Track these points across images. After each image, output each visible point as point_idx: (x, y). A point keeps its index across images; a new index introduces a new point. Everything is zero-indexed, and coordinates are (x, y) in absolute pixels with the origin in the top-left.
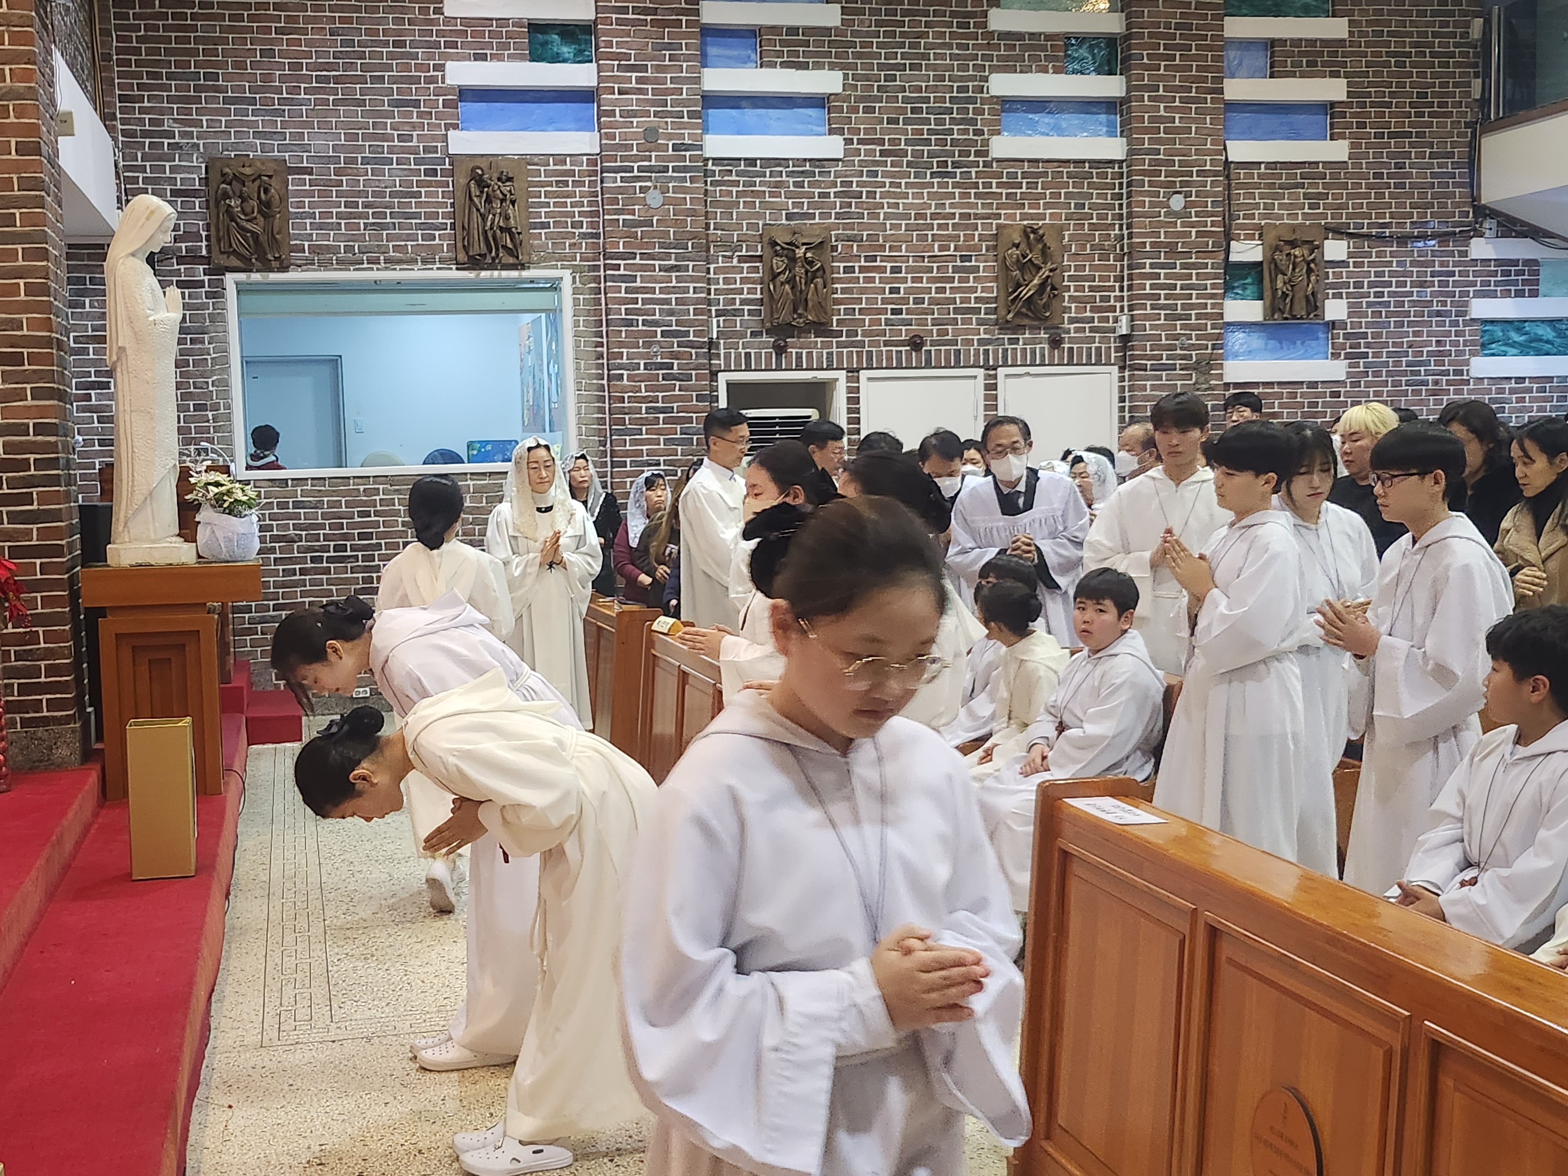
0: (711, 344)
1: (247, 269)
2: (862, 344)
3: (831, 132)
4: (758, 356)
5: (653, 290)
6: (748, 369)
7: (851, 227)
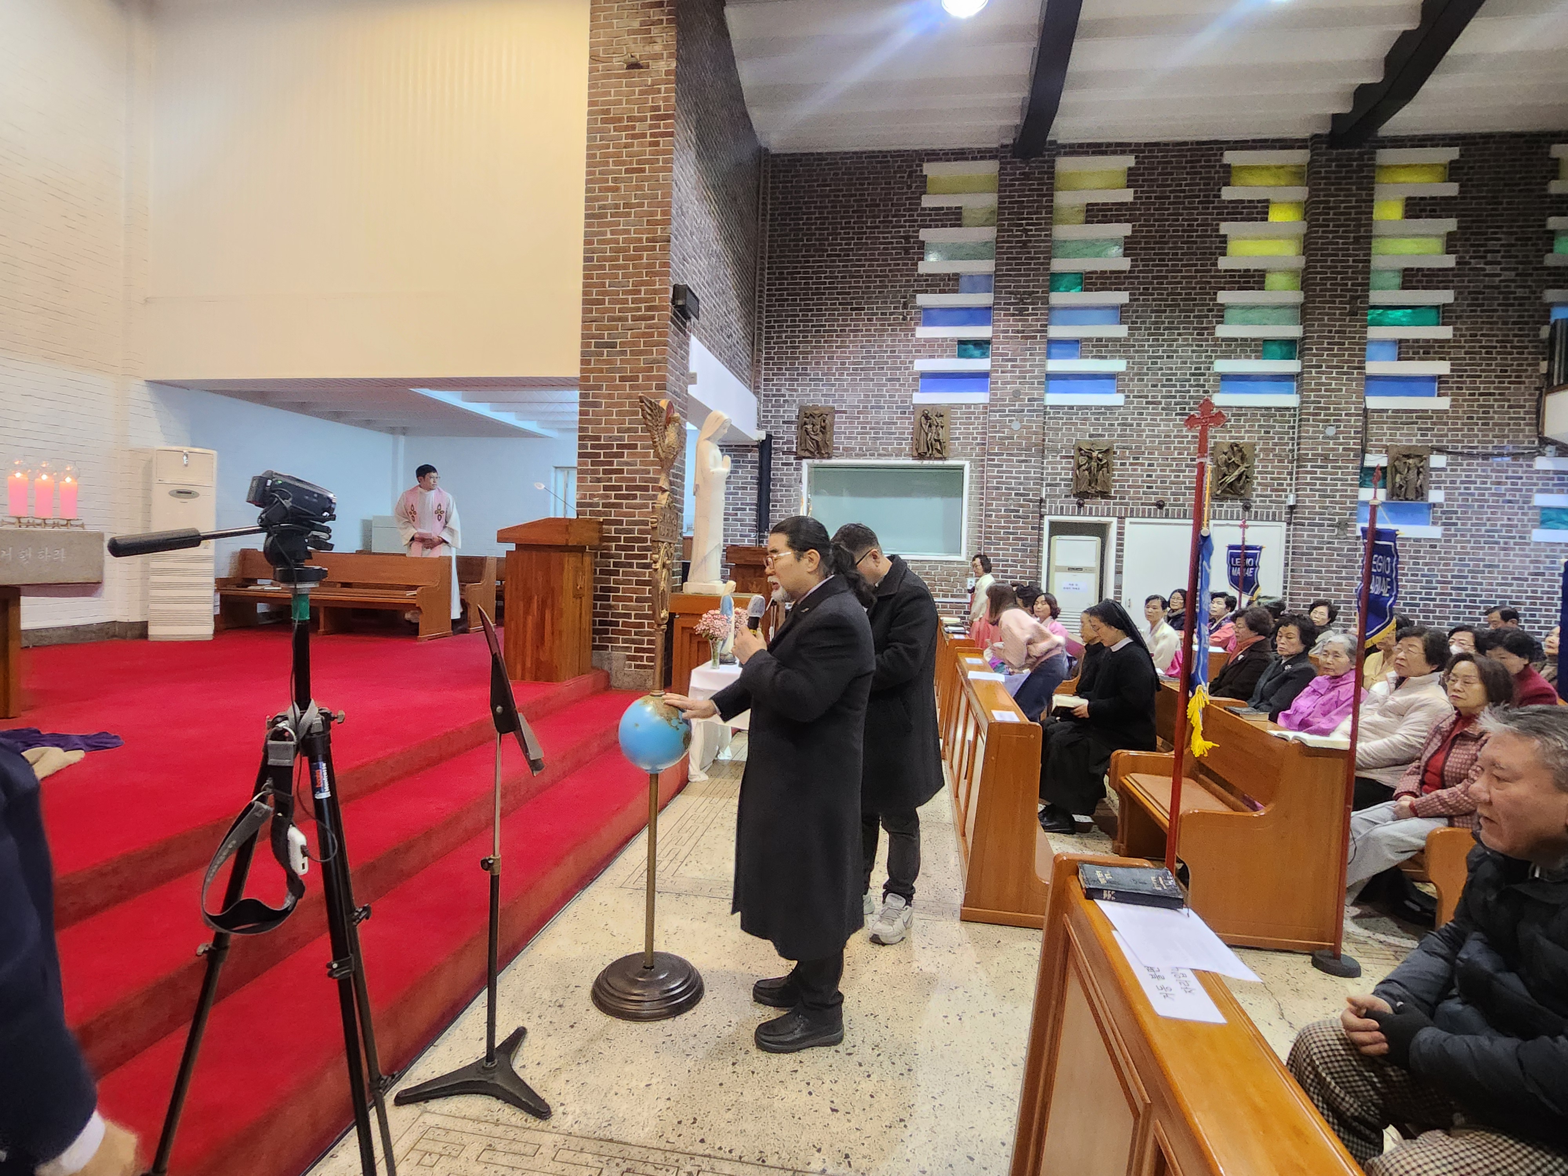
0: (1041, 501)
1: (813, 457)
2: (1127, 504)
3: (1118, 391)
4: (1068, 508)
5: (1011, 472)
6: (1062, 514)
7: (1126, 442)
